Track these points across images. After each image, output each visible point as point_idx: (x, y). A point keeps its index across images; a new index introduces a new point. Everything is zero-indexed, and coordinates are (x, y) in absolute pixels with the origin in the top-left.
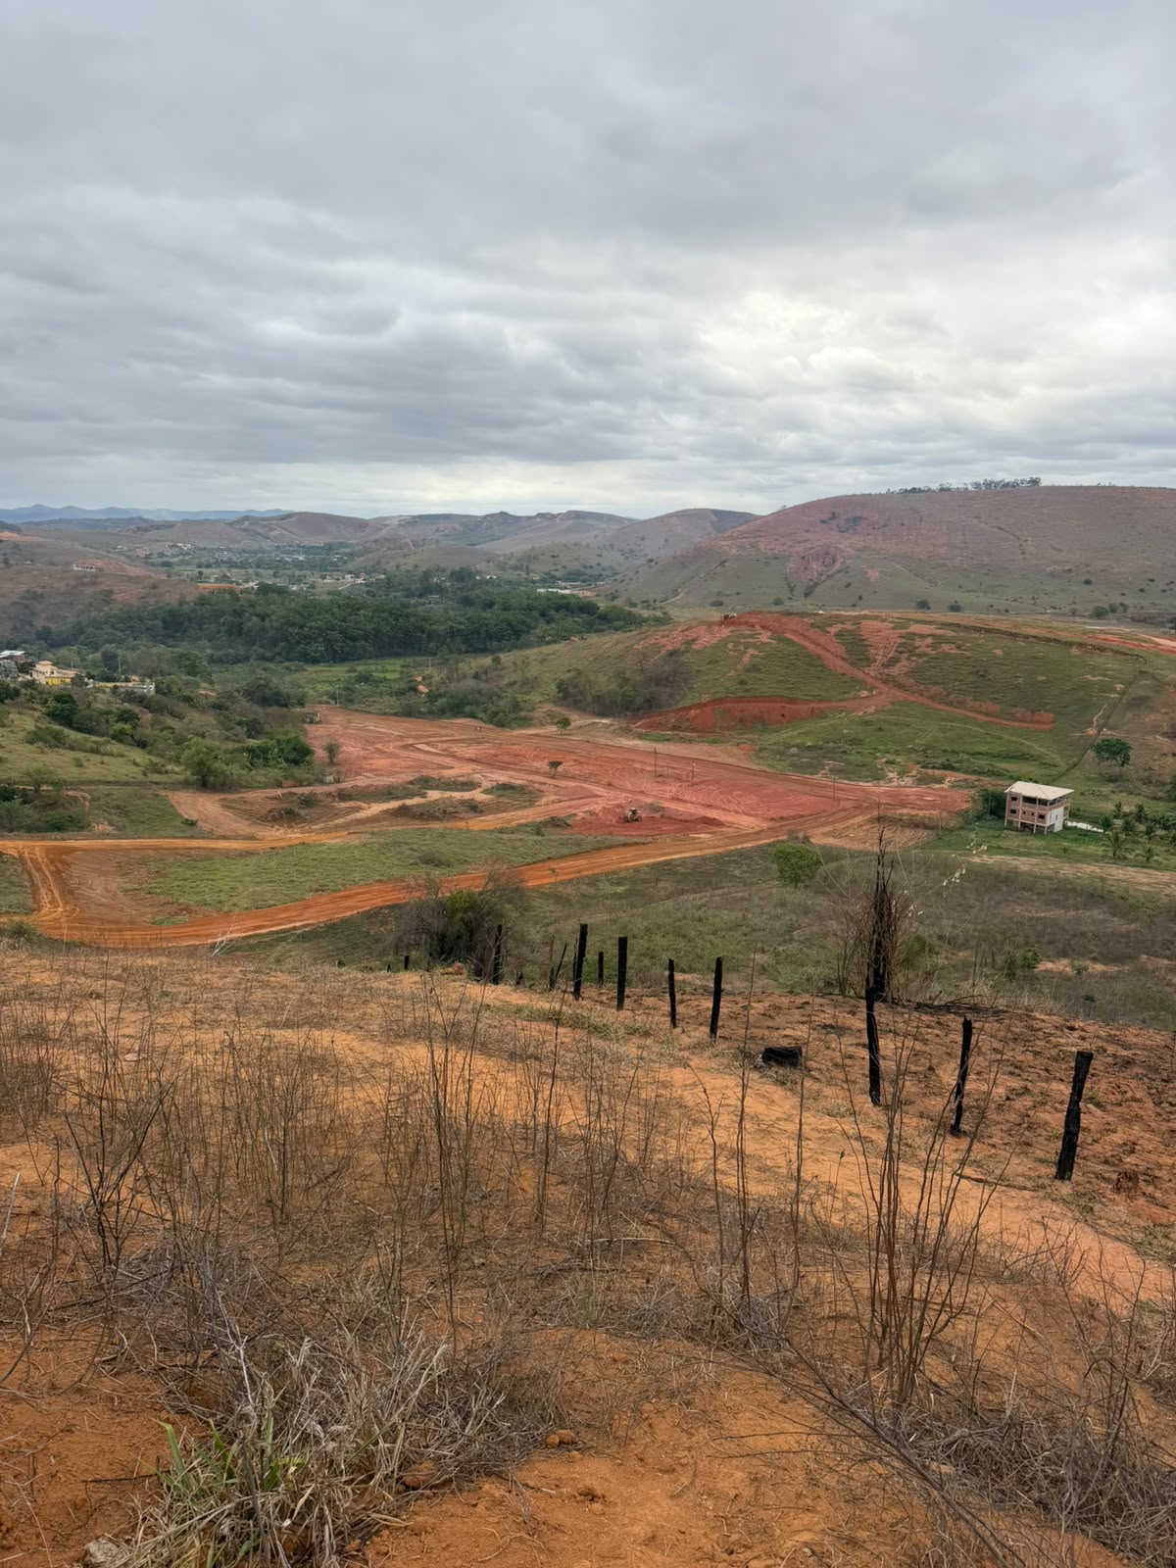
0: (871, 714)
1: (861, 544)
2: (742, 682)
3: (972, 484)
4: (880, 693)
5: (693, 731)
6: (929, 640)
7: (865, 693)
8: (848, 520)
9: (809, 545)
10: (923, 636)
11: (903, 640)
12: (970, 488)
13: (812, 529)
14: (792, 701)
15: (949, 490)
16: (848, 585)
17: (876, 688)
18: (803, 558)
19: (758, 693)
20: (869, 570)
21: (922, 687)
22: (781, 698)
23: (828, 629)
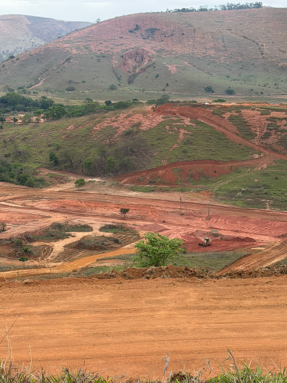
0: (266, 169)
1: (159, 47)
2: (184, 152)
3: (220, 6)
4: (265, 155)
5: (164, 184)
7: (257, 156)
8: (147, 30)
9: (124, 48)
10: (280, 119)
11: (270, 122)
12: (219, 8)
13: (124, 36)
14: (217, 162)
15: (205, 10)
16: (157, 76)
17: (262, 152)
18: (122, 57)
19: (196, 158)
20: (169, 66)
22: (210, 161)
23: (224, 116)
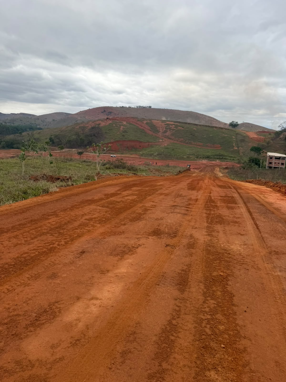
2: (123, 136)
4: (165, 141)
5: (112, 151)
6: (174, 126)
7: (161, 141)
8: (108, 112)
9: (99, 118)
10: (171, 125)
11: (166, 126)
13: (99, 114)
14: (141, 142)
17: (163, 139)
21: (177, 139)
23: (144, 122)
